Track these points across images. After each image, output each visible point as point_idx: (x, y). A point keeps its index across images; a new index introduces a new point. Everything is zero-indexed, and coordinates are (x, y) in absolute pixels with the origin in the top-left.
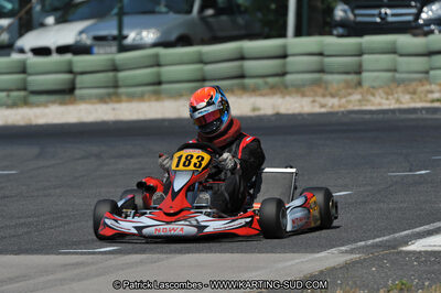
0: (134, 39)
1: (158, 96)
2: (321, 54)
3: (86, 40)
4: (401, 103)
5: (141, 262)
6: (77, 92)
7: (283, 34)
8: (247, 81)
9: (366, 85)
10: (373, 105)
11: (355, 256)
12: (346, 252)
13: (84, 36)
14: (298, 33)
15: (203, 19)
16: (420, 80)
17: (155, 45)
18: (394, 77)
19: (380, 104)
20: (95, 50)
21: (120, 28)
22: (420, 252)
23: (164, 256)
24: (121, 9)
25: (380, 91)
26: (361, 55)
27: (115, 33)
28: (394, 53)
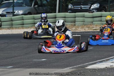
0: (17, 13)
1: (23, 28)
2: (65, 17)
3: (5, 13)
4: (86, 30)
6: (2, 26)
7: (55, 12)
9: (76, 25)
10: (78, 31)
11: (74, 70)
12: (71, 68)
13: (4, 12)
14: (59, 12)
15: (35, 8)
16: (91, 24)
17: (22, 14)
18: (84, 23)
19: (80, 30)
20: (7, 16)
22: (90, 69)
24: (13, 5)
25: (80, 27)
26: (75, 18)
27: (12, 11)
28: (84, 17)
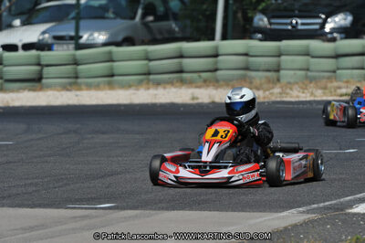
0: (88, 40)
2: (246, 55)
3: (48, 39)
4: (315, 96)
5: (136, 216)
6: (44, 81)
7: (212, 38)
8: (184, 75)
9: (283, 81)
10: (291, 97)
12: (303, 212)
13: (47, 36)
14: (224, 37)
15: (146, 25)
16: (329, 78)
18: (306, 75)
19: (298, 97)
20: (55, 47)
21: (77, 30)
22: (363, 214)
23: (154, 212)
24: (78, 13)
25: (297, 86)
26: (279, 56)
27: (73, 33)
28: (308, 55)
